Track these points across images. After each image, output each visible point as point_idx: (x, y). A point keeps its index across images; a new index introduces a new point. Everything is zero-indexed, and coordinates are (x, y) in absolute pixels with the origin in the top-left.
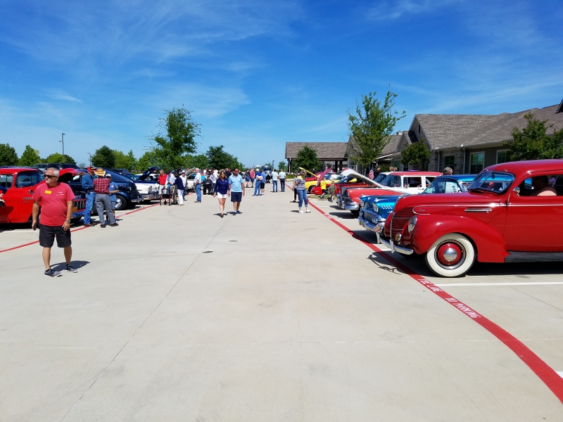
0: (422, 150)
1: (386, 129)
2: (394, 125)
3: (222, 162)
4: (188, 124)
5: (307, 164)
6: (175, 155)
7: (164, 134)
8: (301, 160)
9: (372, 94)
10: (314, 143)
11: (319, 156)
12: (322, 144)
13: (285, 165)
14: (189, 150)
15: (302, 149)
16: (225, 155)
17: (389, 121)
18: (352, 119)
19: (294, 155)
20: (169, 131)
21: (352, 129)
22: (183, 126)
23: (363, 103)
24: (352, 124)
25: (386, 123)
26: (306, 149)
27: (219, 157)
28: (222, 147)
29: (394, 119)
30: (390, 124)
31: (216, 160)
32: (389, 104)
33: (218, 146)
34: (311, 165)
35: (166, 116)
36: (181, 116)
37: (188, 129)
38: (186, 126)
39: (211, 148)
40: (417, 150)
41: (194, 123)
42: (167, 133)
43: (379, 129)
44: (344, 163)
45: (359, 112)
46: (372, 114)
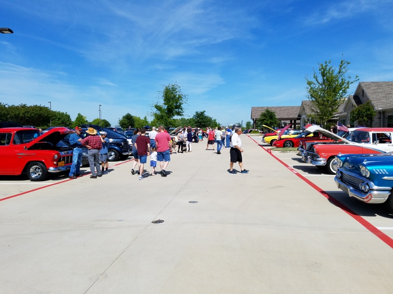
0: (369, 110)
1: (341, 91)
2: (348, 87)
3: (204, 122)
4: (179, 95)
5: (268, 122)
6: (168, 117)
7: (161, 102)
8: (263, 120)
9: (328, 62)
10: (273, 107)
11: (277, 117)
12: (280, 108)
13: (251, 124)
14: (179, 114)
15: (264, 112)
16: (206, 117)
17: (343, 84)
18: (310, 83)
19: (258, 116)
20: (165, 100)
21: (310, 91)
22: (175, 96)
23: (320, 70)
24: (310, 87)
25: (341, 86)
26: (268, 111)
27: (202, 119)
28: (204, 111)
29: (348, 83)
30: (344, 87)
31: (200, 121)
32: (343, 70)
33: (202, 111)
34: (271, 123)
35: (163, 89)
36: (174, 89)
37: (178, 98)
38: (177, 96)
39: (197, 113)
40: (364, 111)
41: (183, 94)
42: (163, 102)
43: (334, 92)
44: (298, 121)
45: (316, 77)
46: (327, 79)
